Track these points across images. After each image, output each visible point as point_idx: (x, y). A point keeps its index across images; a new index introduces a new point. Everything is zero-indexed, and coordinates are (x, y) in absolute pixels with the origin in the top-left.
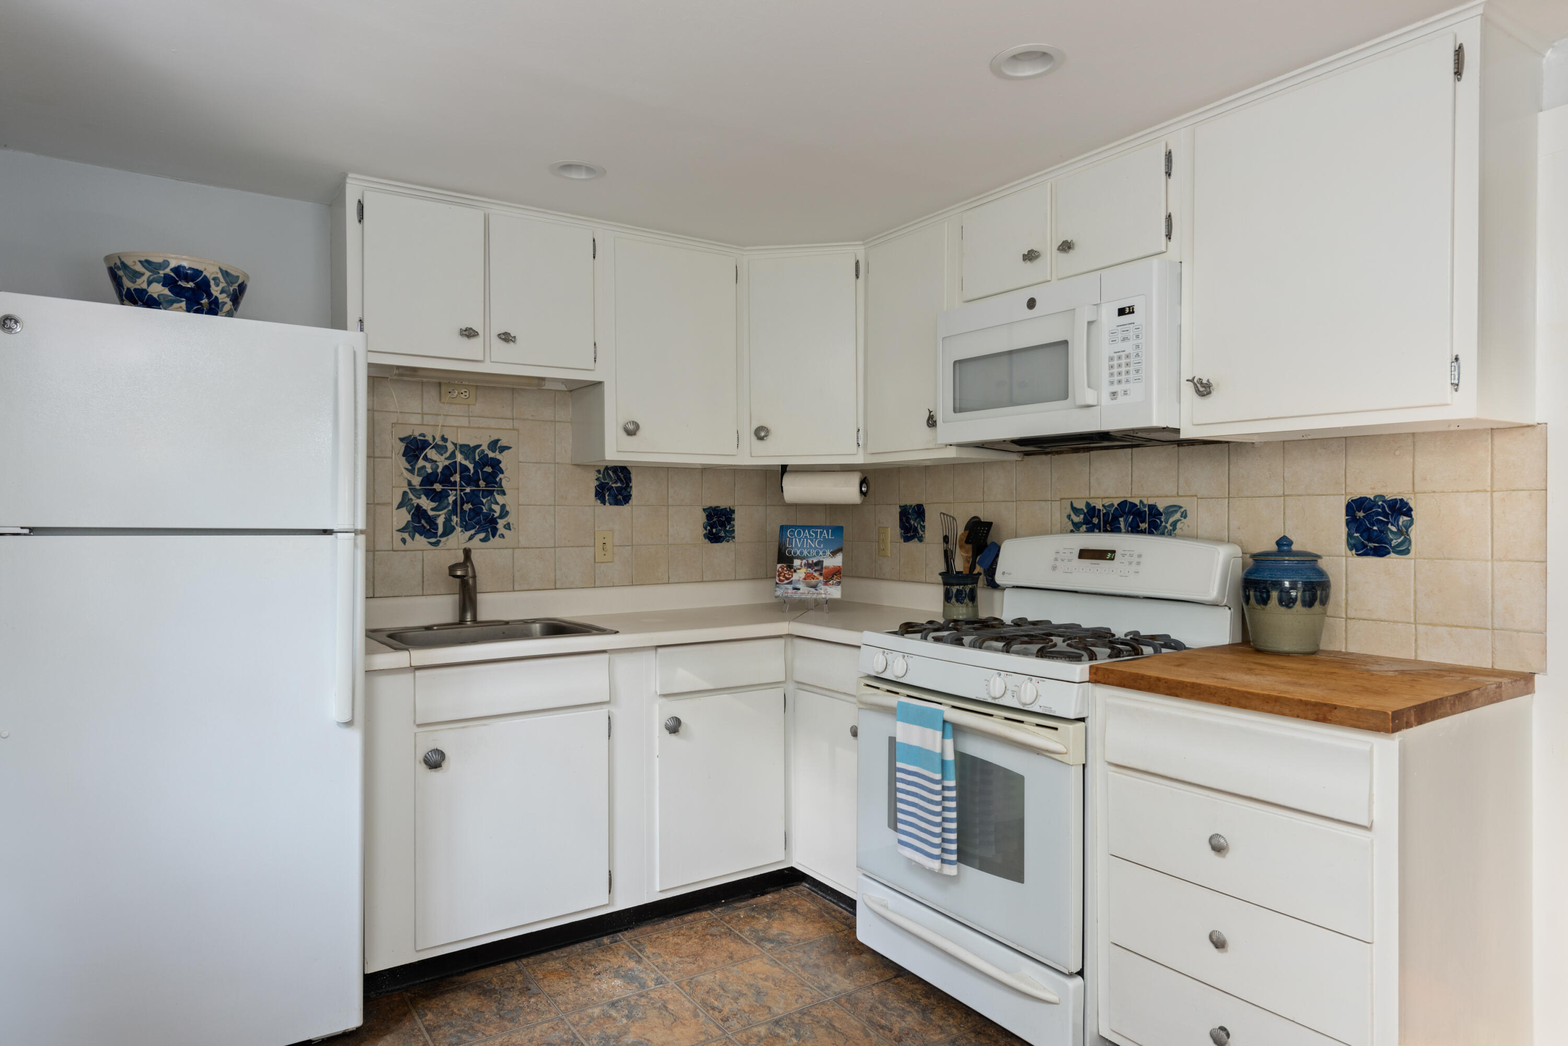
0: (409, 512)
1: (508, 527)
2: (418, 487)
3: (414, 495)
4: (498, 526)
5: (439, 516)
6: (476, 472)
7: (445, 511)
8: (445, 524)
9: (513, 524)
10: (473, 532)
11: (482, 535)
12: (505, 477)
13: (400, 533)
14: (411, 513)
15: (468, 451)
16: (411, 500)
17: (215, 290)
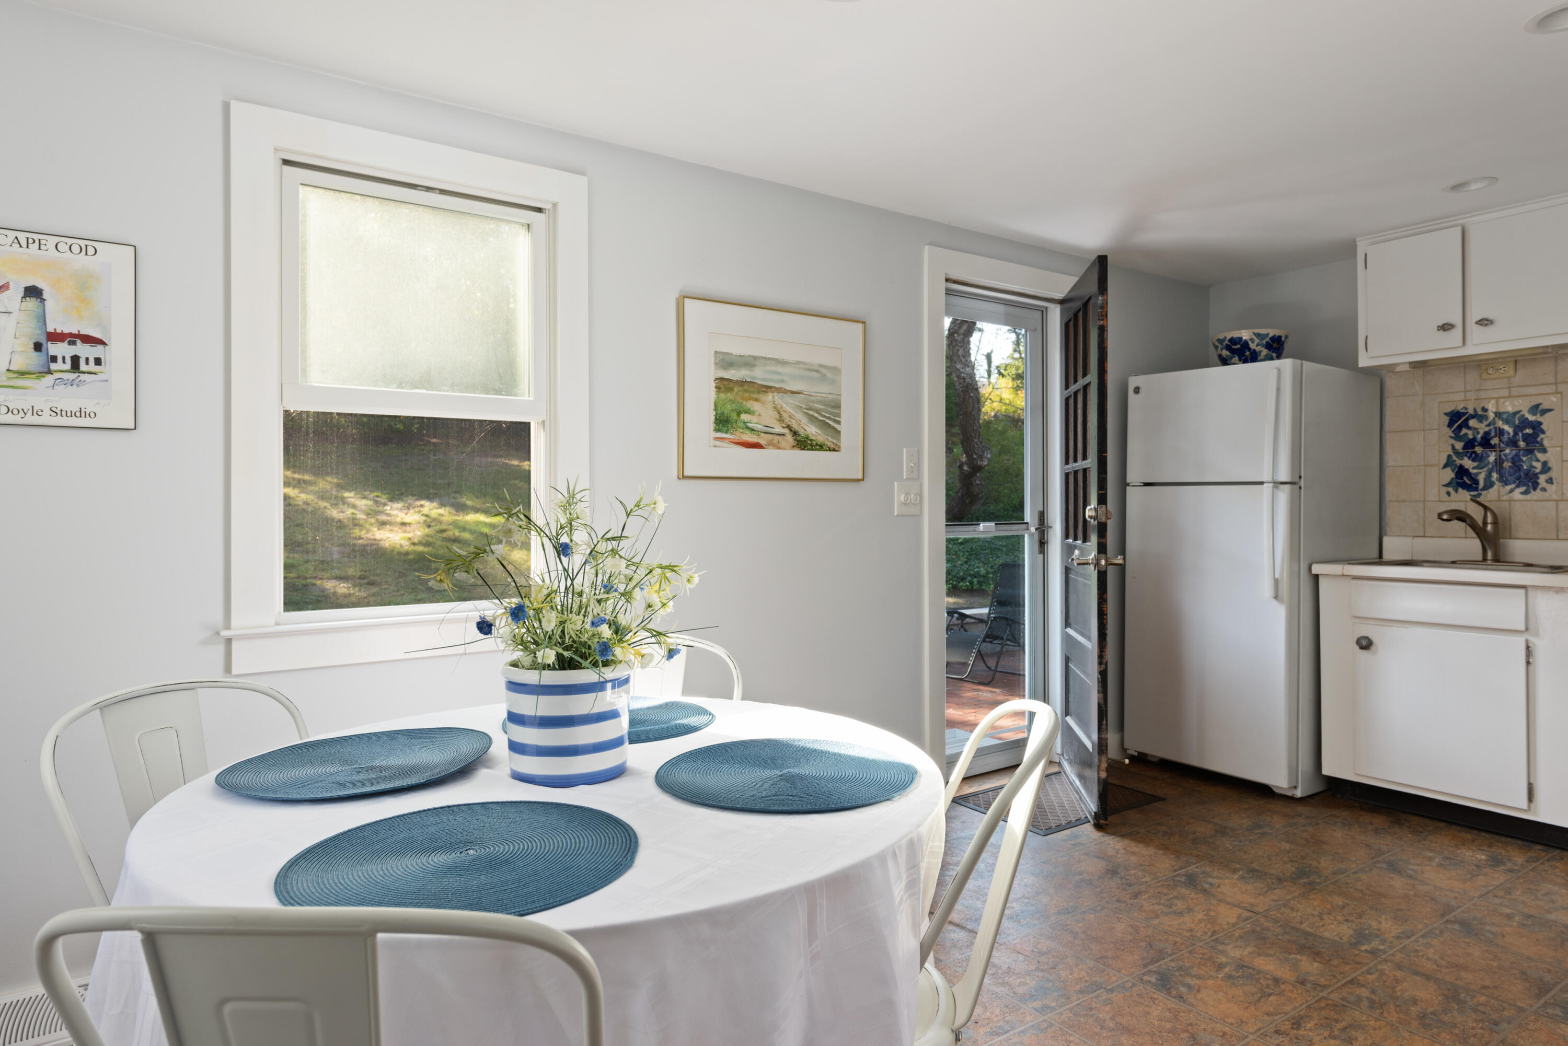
0: (1453, 471)
1: (1550, 481)
2: (1461, 451)
3: (1457, 457)
4: (1539, 481)
5: (1480, 473)
6: (1516, 434)
7: (1486, 469)
8: (1485, 479)
9: (1556, 479)
10: (1513, 486)
11: (1523, 489)
12: (1547, 437)
13: (1445, 488)
14: (1455, 471)
15: (1508, 418)
16: (1455, 461)
17: (1253, 346)
